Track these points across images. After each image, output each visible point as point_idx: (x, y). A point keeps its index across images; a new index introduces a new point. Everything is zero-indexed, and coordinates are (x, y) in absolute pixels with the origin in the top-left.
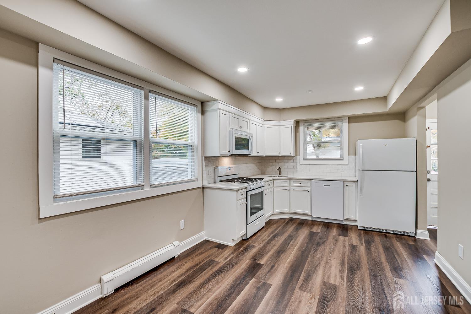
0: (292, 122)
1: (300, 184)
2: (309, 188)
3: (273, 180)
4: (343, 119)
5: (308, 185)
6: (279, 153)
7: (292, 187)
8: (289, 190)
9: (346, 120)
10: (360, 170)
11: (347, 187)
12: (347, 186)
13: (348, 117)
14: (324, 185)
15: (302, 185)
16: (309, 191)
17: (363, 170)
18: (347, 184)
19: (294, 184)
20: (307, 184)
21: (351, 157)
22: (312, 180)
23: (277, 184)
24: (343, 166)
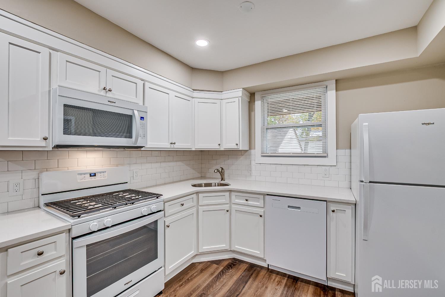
0: (239, 93)
1: (247, 200)
2: (262, 210)
3: (197, 193)
4: (326, 83)
5: (260, 203)
6: (219, 145)
7: (233, 206)
8: (227, 211)
9: (332, 85)
10: (362, 181)
11: (334, 214)
12: (333, 211)
13: (336, 80)
14: (289, 207)
15: (250, 203)
16: (261, 216)
17: (370, 182)
18: (332, 207)
19: (237, 201)
20: (258, 202)
21: (341, 152)
22: (267, 195)
23: (204, 200)
24: (327, 168)
